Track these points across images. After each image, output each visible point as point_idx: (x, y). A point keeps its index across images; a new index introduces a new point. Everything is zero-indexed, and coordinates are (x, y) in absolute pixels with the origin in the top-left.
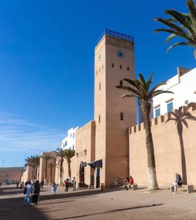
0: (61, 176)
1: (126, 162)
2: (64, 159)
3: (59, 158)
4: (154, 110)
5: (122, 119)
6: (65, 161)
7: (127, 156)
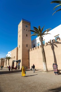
0: (6, 65)
1: (28, 61)
2: (7, 60)
3: (6, 59)
4: (37, 44)
5: (27, 46)
6: (8, 60)
7: (29, 59)
